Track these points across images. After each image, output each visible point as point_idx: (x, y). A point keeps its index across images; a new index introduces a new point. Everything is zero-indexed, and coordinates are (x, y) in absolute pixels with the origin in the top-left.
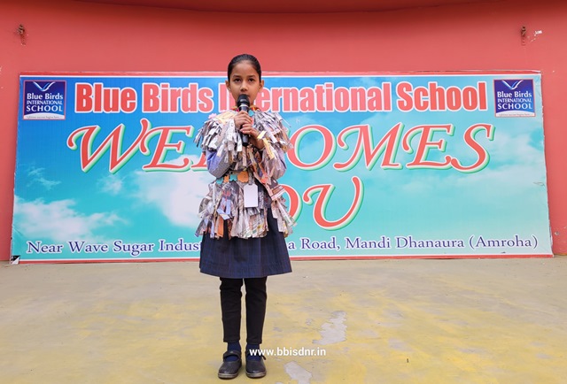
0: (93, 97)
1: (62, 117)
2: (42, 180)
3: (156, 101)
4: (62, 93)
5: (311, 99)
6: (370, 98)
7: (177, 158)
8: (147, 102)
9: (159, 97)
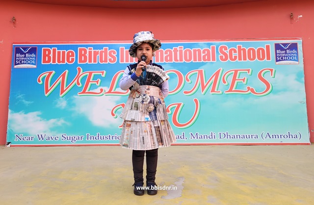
0: (51, 55)
1: (35, 66)
2: (24, 101)
3: (85, 57)
4: (35, 54)
5: (171, 55)
6: (204, 54)
7: (96, 88)
8: (81, 58)
9: (87, 55)
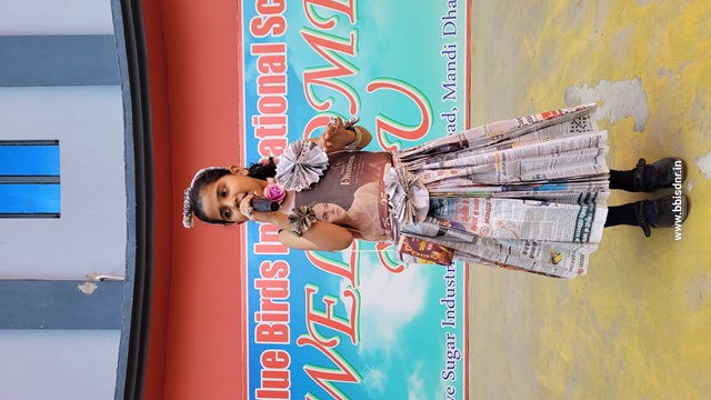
3: (276, 328)
5: (272, 143)
9: (271, 324)
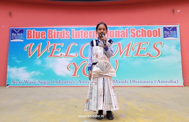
0: (32, 34)
2: (16, 61)
6: (121, 34)
7: (58, 54)
8: (49, 36)
9: (53, 34)
